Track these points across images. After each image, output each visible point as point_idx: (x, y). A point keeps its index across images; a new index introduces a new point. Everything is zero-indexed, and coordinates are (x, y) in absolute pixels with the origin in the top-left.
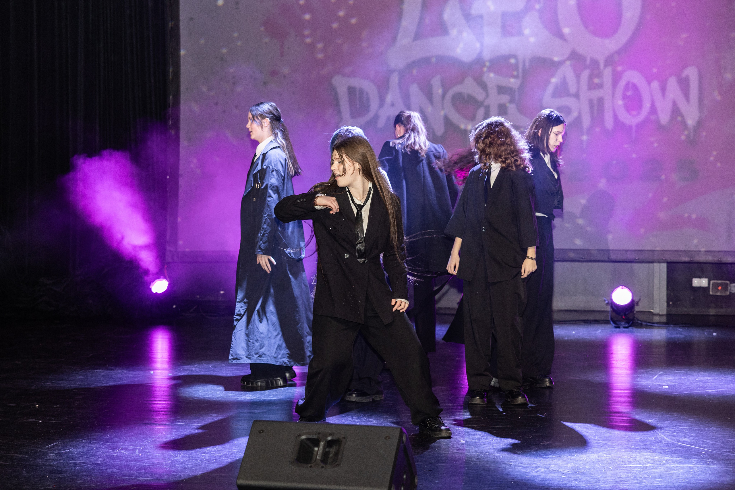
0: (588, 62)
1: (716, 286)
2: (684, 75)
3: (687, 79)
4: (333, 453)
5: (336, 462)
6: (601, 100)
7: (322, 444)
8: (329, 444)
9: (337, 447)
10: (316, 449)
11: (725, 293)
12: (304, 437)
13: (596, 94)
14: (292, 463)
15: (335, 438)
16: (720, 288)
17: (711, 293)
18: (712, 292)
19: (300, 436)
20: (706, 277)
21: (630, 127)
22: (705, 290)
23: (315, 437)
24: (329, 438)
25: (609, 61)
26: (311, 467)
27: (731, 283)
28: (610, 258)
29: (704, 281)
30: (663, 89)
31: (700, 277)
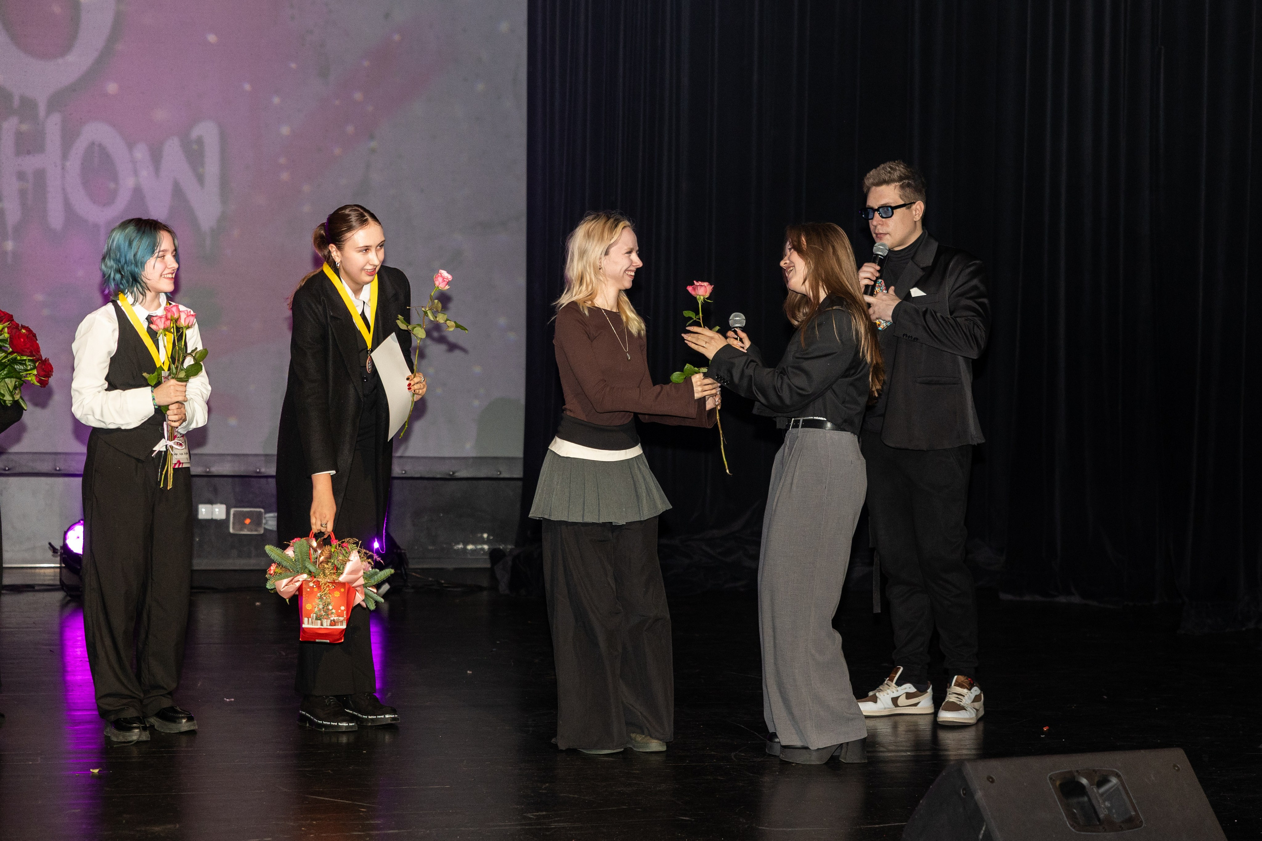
0: (16, 102)
1: (240, 517)
2: (195, 133)
3: (200, 141)
6: (40, 175)
11: (256, 530)
13: (30, 163)
16: (248, 521)
17: (231, 531)
18: (233, 528)
20: (222, 503)
21: (96, 226)
22: (220, 525)
25: (57, 102)
27: (266, 512)
28: (58, 469)
29: (217, 510)
30: (156, 157)
31: (211, 502)
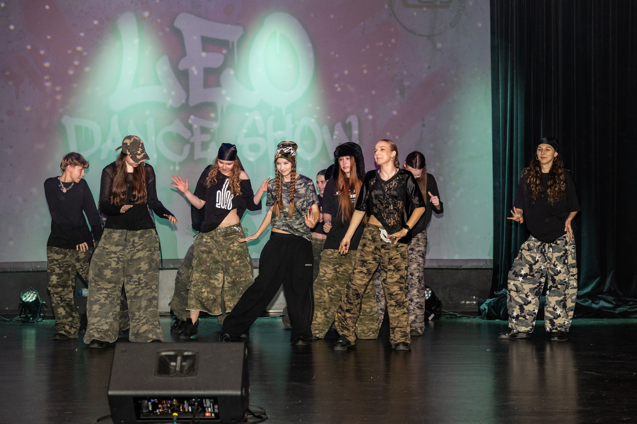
2: (348, 120)
4: (187, 366)
5: (193, 372)
7: (179, 359)
8: (185, 358)
9: (191, 361)
10: (173, 364)
12: (164, 354)
14: (155, 374)
15: (190, 353)
19: (159, 353)
23: (172, 353)
24: (186, 353)
26: (172, 377)
